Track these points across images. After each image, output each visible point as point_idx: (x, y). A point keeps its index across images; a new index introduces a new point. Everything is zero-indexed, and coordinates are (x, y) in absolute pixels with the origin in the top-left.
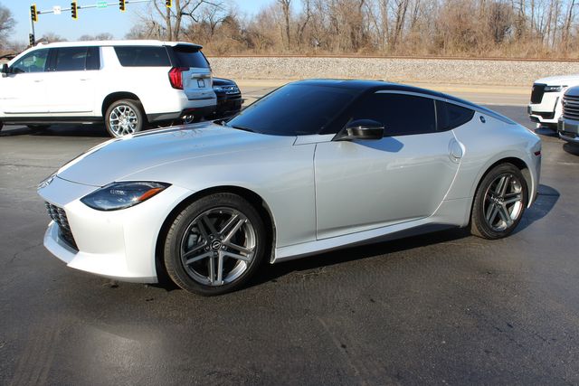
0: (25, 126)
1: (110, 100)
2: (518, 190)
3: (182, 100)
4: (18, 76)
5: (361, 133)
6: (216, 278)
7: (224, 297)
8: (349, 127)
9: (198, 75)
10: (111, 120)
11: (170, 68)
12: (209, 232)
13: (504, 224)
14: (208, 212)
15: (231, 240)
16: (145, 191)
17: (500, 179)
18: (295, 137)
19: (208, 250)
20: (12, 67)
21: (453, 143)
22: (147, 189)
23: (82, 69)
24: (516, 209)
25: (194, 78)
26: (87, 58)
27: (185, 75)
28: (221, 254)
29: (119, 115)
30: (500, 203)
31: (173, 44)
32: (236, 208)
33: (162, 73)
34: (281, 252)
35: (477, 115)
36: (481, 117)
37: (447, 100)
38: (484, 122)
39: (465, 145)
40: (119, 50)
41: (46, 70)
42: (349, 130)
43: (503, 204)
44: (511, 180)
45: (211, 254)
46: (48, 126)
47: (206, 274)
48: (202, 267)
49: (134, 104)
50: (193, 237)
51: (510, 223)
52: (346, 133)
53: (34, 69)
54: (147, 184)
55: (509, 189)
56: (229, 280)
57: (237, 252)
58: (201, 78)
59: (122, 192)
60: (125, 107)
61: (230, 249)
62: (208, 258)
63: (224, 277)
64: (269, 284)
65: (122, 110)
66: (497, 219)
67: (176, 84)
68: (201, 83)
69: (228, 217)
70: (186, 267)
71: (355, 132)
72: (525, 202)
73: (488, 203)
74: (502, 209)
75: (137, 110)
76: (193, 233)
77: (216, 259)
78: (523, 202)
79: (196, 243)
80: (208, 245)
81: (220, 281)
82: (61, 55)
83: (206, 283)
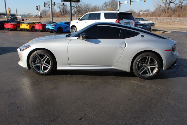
11: (116, 19)
12: (40, 60)
14: (38, 54)
15: (45, 62)
17: (145, 58)
20: (81, 19)
23: (96, 19)
25: (125, 23)
26: (97, 16)
31: (118, 12)
32: (46, 54)
35: (140, 34)
38: (143, 37)
40: (105, 14)
41: (88, 19)
43: (149, 67)
45: (40, 65)
48: (38, 68)
54: (27, 46)
56: (44, 72)
57: (47, 65)
58: (128, 23)
70: (33, 67)
77: (42, 66)
78: (158, 68)
81: (42, 72)
83: (39, 72)
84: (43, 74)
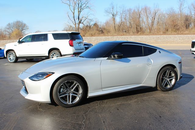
1: (51, 50)
2: (173, 75)
3: (73, 50)
4: (23, 43)
5: (116, 57)
6: (69, 102)
7: (72, 108)
8: (112, 55)
9: (79, 42)
10: (51, 57)
11: (69, 40)
12: (67, 88)
13: (169, 87)
14: (66, 81)
15: (74, 90)
17: (166, 71)
18: (95, 59)
19: (67, 93)
20: (21, 41)
21: (149, 60)
22: (47, 74)
23: (42, 41)
24: (173, 81)
25: (77, 43)
26: (43, 37)
27: (75, 42)
28: (71, 95)
29: (53, 55)
30: (167, 79)
31: (70, 32)
32: (75, 80)
33: (67, 42)
34: (90, 94)
35: (158, 51)
36: (159, 51)
37: (147, 46)
38: (160, 53)
39: (153, 60)
40: (54, 35)
41: (31, 42)
42: (112, 56)
43: (168, 80)
44: (170, 72)
45: (67, 95)
47: (66, 101)
48: (65, 98)
49: (58, 52)
50: (62, 89)
51: (171, 86)
52: (111, 57)
53: (28, 41)
54: (48, 73)
55: (170, 75)
56: (73, 103)
57: (77, 94)
58: (80, 43)
59: (41, 76)
60: (55, 53)
61: (74, 93)
62: (66, 96)
63: (72, 102)
64: (87, 105)
65: (54, 54)
66: (166, 85)
67: (71, 45)
68: (80, 44)
69: (72, 83)
70: (60, 98)
71: (114, 57)
72: (176, 79)
73: (162, 79)
74: (168, 82)
75: (59, 53)
76: (62, 88)
77: (69, 96)
78: (175, 79)
79: (63, 91)
80: (67, 92)
81: (70, 103)
82: (36, 37)
83: (66, 104)
84: (72, 105)
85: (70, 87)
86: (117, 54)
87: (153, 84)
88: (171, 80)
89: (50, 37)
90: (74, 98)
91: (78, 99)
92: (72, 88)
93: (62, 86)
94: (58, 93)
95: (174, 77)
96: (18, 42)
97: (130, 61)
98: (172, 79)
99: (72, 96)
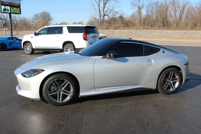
0: (43, 51)
1: (65, 44)
2: (177, 77)
3: (87, 44)
4: (39, 36)
5: (112, 56)
6: (59, 101)
7: (62, 106)
9: (93, 36)
10: (65, 50)
11: (83, 34)
12: (57, 86)
13: (171, 89)
14: (56, 79)
15: (65, 89)
16: (36, 72)
17: (169, 73)
18: (89, 57)
19: (57, 91)
20: (37, 33)
21: (150, 60)
23: (57, 34)
24: (177, 85)
25: (92, 37)
26: (59, 30)
27: (88, 36)
28: (61, 93)
29: (68, 48)
30: (170, 82)
31: (85, 26)
32: (66, 79)
33: (81, 35)
34: (82, 94)
35: (161, 50)
36: (163, 51)
37: (149, 45)
38: (164, 53)
39: (154, 60)
40: (68, 28)
41: (47, 34)
43: (172, 82)
44: (174, 74)
45: (58, 93)
46: (49, 51)
47: (56, 99)
48: (55, 97)
49: (72, 45)
50: (52, 87)
51: (174, 89)
52: (107, 56)
53: (44, 34)
54: (38, 70)
55: (174, 77)
56: (64, 101)
57: (68, 93)
58: (95, 37)
59: (32, 72)
60: (69, 46)
61: (64, 92)
62: (57, 94)
63: (62, 100)
65: (68, 47)
66: (169, 88)
67: (85, 39)
68: (94, 39)
69: (63, 81)
70: (49, 96)
71: (110, 56)
72: (181, 81)
73: (164, 82)
74: (171, 84)
75: (73, 47)
76: (53, 86)
77: (60, 95)
78: (179, 82)
79: (53, 89)
81: (61, 102)
82: (51, 29)
83: (56, 102)
84: (62, 104)
85: (60, 85)
86: (112, 53)
87: (153, 86)
88: (174, 83)
89: (65, 30)
90: (64, 97)
91: (68, 98)
92: (63, 86)
93: (52, 83)
94: (48, 91)
95: (178, 80)
96: (34, 34)
97: (128, 60)
98: (176, 82)
99: (63, 94)
